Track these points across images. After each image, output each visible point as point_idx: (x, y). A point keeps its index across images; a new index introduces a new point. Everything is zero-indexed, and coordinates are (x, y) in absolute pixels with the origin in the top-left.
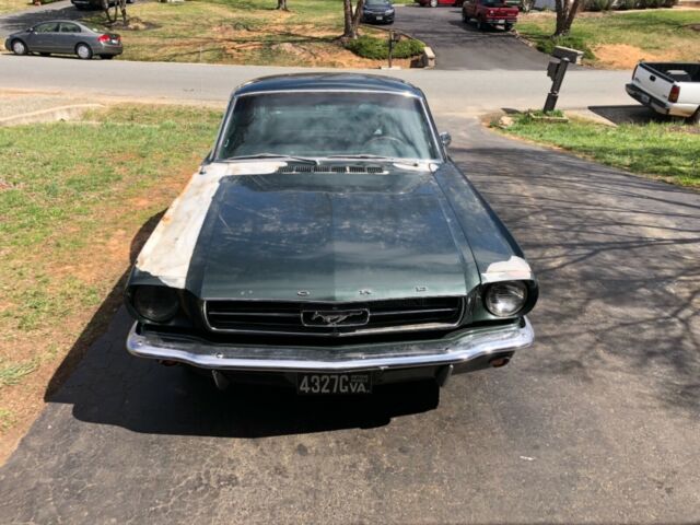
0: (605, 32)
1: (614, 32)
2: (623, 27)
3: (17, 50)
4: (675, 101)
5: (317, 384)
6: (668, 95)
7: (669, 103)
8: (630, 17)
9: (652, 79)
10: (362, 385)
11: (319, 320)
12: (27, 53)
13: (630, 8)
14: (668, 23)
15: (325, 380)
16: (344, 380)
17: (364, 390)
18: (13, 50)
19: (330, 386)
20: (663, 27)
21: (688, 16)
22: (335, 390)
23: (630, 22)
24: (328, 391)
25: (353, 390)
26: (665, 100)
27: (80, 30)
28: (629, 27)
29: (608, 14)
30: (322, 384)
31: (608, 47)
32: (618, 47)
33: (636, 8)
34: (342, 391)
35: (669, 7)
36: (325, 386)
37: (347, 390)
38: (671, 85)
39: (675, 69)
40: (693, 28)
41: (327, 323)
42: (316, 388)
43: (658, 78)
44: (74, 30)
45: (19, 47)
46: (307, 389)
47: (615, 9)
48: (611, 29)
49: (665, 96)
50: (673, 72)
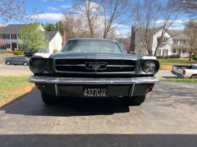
0: (163, 63)
1: (165, 63)
2: (167, 62)
3: (8, 64)
4: (185, 74)
5: (90, 92)
6: (182, 72)
7: (183, 75)
8: (168, 60)
9: (178, 69)
10: (104, 93)
11: (91, 67)
12: (10, 64)
13: (168, 58)
14: (179, 61)
15: (92, 90)
16: (99, 90)
17: (105, 95)
18: (6, 64)
19: (94, 94)
20: (178, 62)
21: (184, 60)
22: (95, 96)
23: (169, 61)
24: (93, 96)
25: (102, 96)
26: (182, 74)
27: (25, 59)
28: (169, 62)
29: (163, 59)
30: (91, 92)
31: (164, 66)
32: (167, 66)
33: (169, 58)
34: (98, 96)
35: (178, 58)
36: (92, 94)
37: (99, 95)
38: (183, 70)
39: (183, 67)
40: (186, 62)
41: (93, 68)
42: (89, 95)
43: (179, 68)
44: (24, 59)
45: (8, 63)
46: (86, 95)
47: (164, 58)
48: (164, 62)
49: (182, 73)
50: (183, 68)
